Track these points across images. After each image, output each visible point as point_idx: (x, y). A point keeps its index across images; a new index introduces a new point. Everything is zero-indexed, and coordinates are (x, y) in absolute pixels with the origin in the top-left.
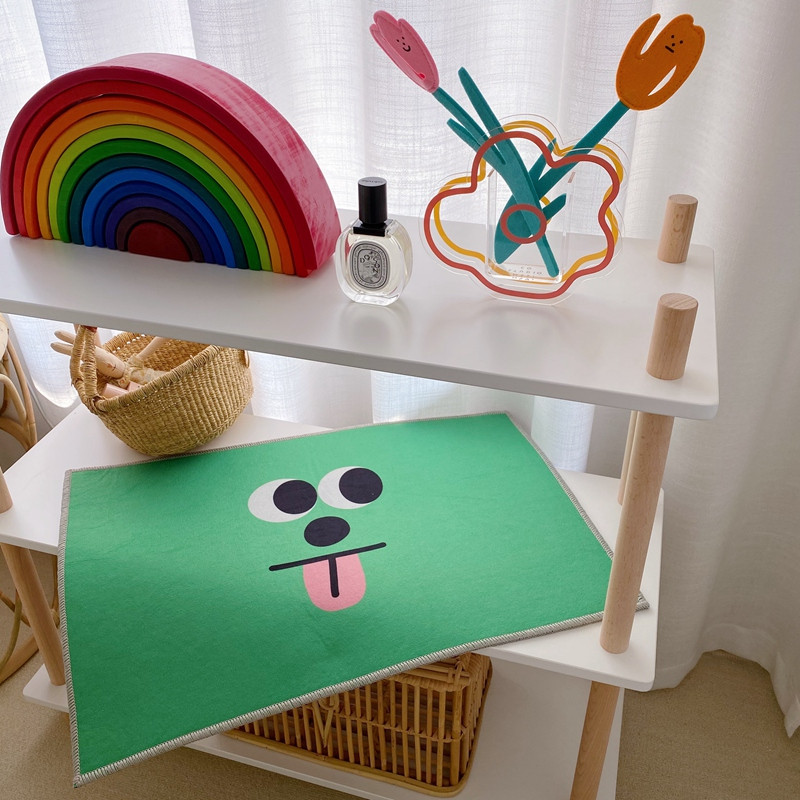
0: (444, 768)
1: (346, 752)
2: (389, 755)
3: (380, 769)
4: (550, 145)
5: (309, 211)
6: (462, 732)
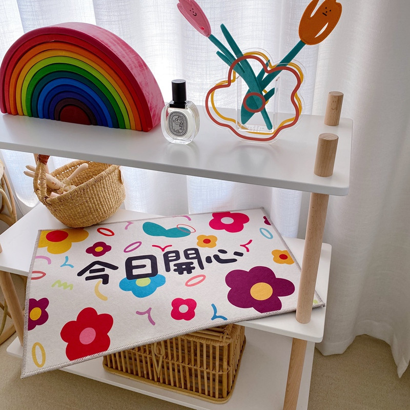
0: (219, 389)
1: (169, 381)
2: (191, 382)
3: (187, 389)
4: (267, 63)
5: (149, 98)
6: (228, 369)
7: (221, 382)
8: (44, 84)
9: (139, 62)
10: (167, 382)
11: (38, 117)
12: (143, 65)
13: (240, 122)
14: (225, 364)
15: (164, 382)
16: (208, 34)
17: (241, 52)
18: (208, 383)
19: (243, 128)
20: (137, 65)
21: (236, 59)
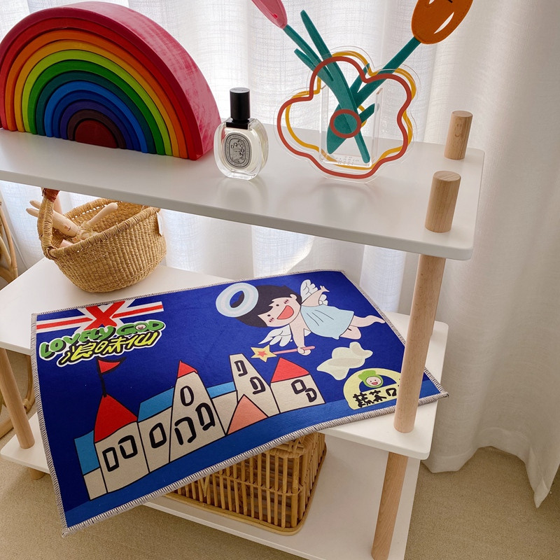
0: (286, 515)
1: (219, 502)
2: (249, 504)
3: (243, 514)
4: (365, 68)
5: (198, 112)
6: (299, 489)
7: (289, 506)
8: (53, 89)
9: (186, 62)
10: (216, 504)
11: (45, 135)
12: (191, 66)
13: (326, 151)
14: (296, 482)
15: (212, 504)
16: (283, 25)
17: (328, 51)
18: (272, 507)
19: (330, 159)
20: (183, 66)
21: (322, 60)
